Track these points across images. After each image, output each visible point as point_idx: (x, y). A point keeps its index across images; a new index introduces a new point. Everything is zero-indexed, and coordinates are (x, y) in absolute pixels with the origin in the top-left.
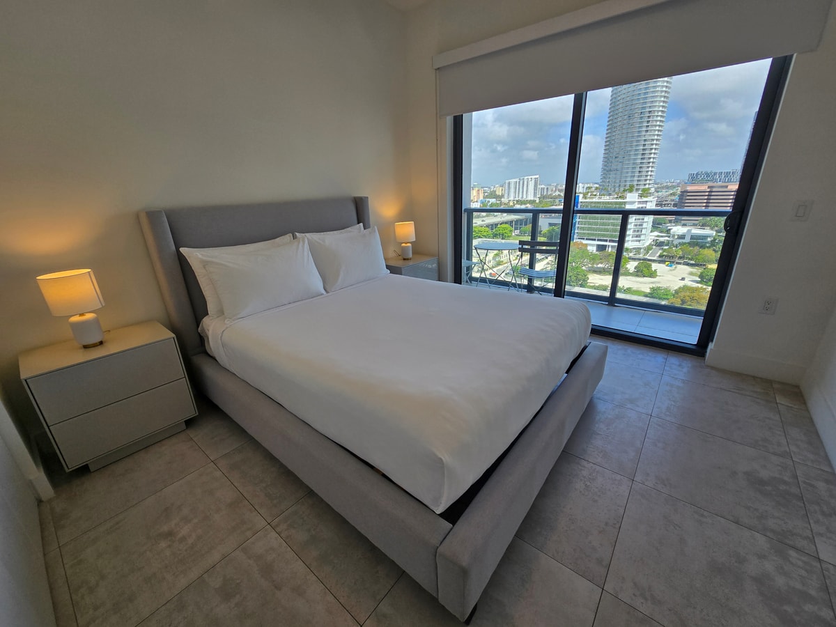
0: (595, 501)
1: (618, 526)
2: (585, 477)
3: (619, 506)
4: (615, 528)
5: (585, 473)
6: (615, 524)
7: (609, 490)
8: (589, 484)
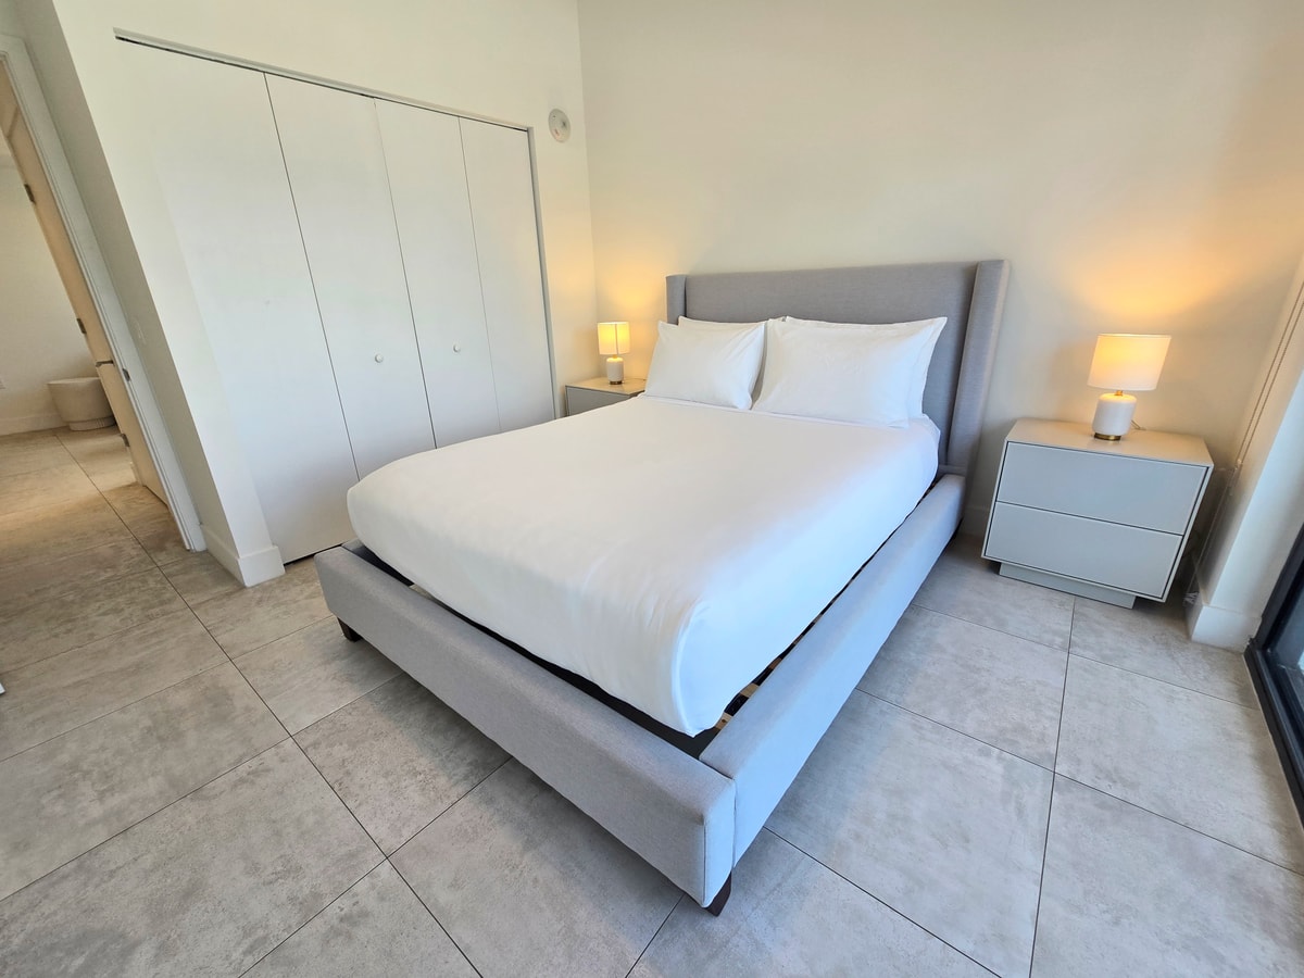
0: (386, 775)
1: (336, 787)
2: (434, 777)
3: (360, 804)
4: (337, 781)
5: (442, 781)
6: (340, 784)
7: (393, 805)
8: (420, 777)
